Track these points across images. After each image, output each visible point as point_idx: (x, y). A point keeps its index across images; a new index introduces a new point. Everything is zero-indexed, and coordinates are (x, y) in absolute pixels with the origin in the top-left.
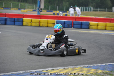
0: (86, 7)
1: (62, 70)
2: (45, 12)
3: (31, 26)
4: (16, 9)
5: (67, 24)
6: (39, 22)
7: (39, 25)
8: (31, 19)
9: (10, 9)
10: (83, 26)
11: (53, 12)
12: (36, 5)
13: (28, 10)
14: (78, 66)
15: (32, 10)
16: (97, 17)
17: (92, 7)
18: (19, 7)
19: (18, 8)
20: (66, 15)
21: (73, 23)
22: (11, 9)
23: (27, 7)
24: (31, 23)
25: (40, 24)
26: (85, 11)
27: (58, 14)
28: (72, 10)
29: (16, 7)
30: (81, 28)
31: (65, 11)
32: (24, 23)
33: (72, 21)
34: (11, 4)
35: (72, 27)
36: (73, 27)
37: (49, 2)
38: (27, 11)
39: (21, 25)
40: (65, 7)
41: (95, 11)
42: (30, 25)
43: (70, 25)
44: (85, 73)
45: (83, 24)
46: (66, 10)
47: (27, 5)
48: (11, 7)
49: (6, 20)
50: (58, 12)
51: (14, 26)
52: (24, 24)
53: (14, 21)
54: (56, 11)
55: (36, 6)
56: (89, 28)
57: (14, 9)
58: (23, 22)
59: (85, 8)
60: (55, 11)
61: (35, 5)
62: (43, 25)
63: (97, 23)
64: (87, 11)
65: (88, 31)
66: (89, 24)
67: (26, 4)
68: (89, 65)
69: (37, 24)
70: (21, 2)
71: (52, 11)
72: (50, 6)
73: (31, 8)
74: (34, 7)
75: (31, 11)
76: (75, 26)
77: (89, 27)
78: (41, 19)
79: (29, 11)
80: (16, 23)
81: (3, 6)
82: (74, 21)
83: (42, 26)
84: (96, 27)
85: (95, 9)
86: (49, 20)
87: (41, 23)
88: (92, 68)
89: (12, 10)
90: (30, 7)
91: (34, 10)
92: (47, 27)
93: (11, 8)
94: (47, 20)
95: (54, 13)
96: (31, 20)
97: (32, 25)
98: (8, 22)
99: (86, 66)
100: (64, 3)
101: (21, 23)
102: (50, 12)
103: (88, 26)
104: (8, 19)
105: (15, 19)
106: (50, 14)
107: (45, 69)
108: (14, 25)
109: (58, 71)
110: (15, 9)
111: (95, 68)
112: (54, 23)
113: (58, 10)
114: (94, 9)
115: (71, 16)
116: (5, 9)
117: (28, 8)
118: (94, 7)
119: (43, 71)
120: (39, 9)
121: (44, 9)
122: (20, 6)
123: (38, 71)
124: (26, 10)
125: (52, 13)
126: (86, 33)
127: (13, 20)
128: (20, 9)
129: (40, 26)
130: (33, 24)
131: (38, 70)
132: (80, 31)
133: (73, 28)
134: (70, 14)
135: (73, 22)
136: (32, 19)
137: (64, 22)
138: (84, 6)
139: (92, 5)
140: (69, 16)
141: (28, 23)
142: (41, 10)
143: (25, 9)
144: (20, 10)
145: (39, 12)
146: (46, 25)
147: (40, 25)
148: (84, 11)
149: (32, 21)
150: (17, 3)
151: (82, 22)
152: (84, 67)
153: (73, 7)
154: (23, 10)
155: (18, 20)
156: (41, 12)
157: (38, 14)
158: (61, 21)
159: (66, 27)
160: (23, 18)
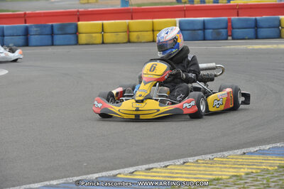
1: (179, 167)
3: (103, 43)
5: (214, 29)
6: (126, 29)
7: (126, 40)
8: (100, 22)
10: (262, 32)
14: (226, 154)
21: (229, 24)
24: (103, 35)
25: (129, 36)
30: (257, 37)
32: (80, 35)
33: (226, 18)
35: (230, 38)
36: (231, 36)
39: (74, 42)
42: (99, 41)
43: (224, 31)
44: (246, 170)
45: (261, 24)
49: (26, 33)
51: (50, 49)
52: (83, 38)
53: (52, 34)
56: (279, 36)
58: (76, 32)
62: (138, 37)
66: (280, 25)
69: (122, 37)
76: (238, 32)
77: (280, 31)
78: (132, 19)
80: (57, 38)
82: (233, 18)
83: (136, 40)
86: (155, 20)
87: (131, 34)
88: (269, 154)
92: (150, 42)
94: (151, 20)
97: (105, 41)
98: (33, 39)
99: (253, 149)
101: (72, 37)
103: (276, 29)
104: (33, 30)
105: (52, 26)
106: (169, 1)
107: (126, 169)
108: (53, 45)
109: (165, 173)
111: (279, 155)
119: (119, 176)
123: (106, 177)
127: (48, 30)
129: (129, 42)
130: (109, 37)
131: (104, 174)
133: (233, 39)
135: (229, 20)
136: (105, 22)
137: (204, 22)
141: (94, 35)
146: (149, 36)
147: (129, 39)
149: (105, 31)
151: (258, 18)
152: (244, 153)
155: (62, 28)
158: (193, 21)
159: (210, 38)
160: (79, 21)
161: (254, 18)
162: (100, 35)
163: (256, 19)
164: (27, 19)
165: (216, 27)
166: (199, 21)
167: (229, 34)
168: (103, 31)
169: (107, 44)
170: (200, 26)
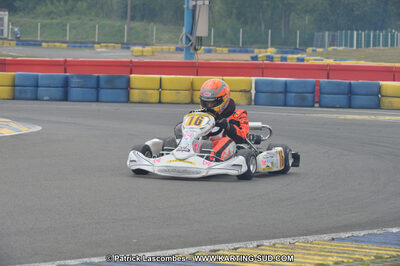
2: (222, 53)
3: (160, 102)
4: (114, 47)
5: (297, 93)
6: (189, 87)
7: (189, 100)
8: (158, 76)
9: (92, 47)
10: (357, 100)
11: (253, 52)
13: (158, 48)
15: (173, 48)
18: (125, 39)
19: (123, 44)
21: (317, 88)
22: (96, 46)
23: (154, 37)
24: (160, 93)
25: (192, 95)
30: (350, 106)
31: (297, 46)
32: (132, 91)
33: (313, 80)
35: (317, 105)
36: (319, 102)
38: (153, 52)
39: (123, 99)
40: (298, 33)
43: (310, 96)
45: (356, 90)
47: (154, 28)
48: (96, 40)
49: (66, 84)
51: (94, 106)
52: (135, 95)
53: (98, 88)
54: (266, 48)
56: (378, 106)
57: (107, 47)
59: (372, 34)
60: (259, 48)
66: (380, 92)
67: (152, 24)
69: (184, 96)
71: (249, 49)
72: (241, 31)
76: (327, 98)
77: (379, 100)
78: (197, 75)
79: (162, 51)
81: (68, 39)
82: (322, 80)
86: (225, 78)
87: (195, 92)
89: (99, 50)
93: (94, 43)
95: (253, 55)
96: (161, 80)
97: (163, 100)
98: (74, 92)
101: (122, 93)
102: (241, 52)
103: (374, 97)
104: (75, 81)
108: (97, 101)
112: (245, 91)
113: (272, 45)
116: (74, 47)
122: (129, 35)
124: (147, 48)
126: (363, 123)
127: (93, 83)
128: (126, 46)
129: (192, 102)
130: (167, 96)
132: (342, 117)
133: (321, 106)
135: (318, 83)
136: (163, 76)
137: (286, 83)
143: (146, 45)
144: (128, 48)
149: (164, 86)
150: (118, 24)
151: (353, 82)
154: (137, 49)
155: (111, 80)
157: (187, 57)
158: (272, 82)
159: (293, 103)
160: (131, 73)
161: (348, 81)
162: (157, 92)
163: (350, 84)
164: (68, 68)
165: (300, 90)
167: (317, 100)
168: (161, 87)
169: (164, 103)
170: (281, 89)
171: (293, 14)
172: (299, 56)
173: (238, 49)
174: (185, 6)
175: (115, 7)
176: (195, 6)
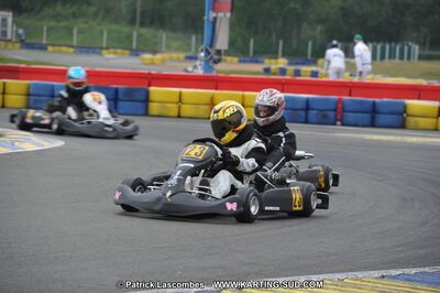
0: (393, 44)
2: (232, 62)
3: (179, 116)
4: (123, 54)
5: (320, 110)
6: (208, 101)
7: (207, 116)
8: (177, 90)
9: (100, 53)
10: (380, 119)
11: (262, 62)
12: (200, 36)
13: (167, 56)
14: (360, 275)
15: (182, 56)
16: (435, 83)
17: (418, 42)
18: (134, 46)
19: (131, 50)
20: (312, 76)
21: (340, 106)
22: (104, 52)
23: (164, 44)
24: (179, 107)
26: (390, 58)
27: (283, 71)
28: (335, 55)
29: (122, 43)
30: (373, 125)
31: (309, 57)
32: (150, 104)
33: (336, 97)
34: (102, 33)
35: (338, 123)
36: (341, 120)
37: (249, 24)
38: (163, 61)
39: (142, 112)
40: (310, 44)
41: (429, 58)
42: (175, 113)
43: (332, 114)
45: (381, 109)
46: (312, 56)
47: (164, 35)
48: (105, 45)
50: (282, 62)
53: (116, 99)
54: (276, 58)
55: (197, 39)
56: (402, 125)
57: (115, 53)
58: (147, 101)
59: (387, 47)
60: (270, 58)
61: (194, 38)
63: (436, 104)
64: (397, 61)
65: (399, 138)
66: (405, 112)
68: (407, 271)
70: (142, 24)
71: (260, 59)
72: (252, 41)
73: (178, 50)
74: (189, 46)
75: (178, 60)
76: (350, 117)
77: (404, 120)
78: (216, 89)
79: (171, 59)
80: (122, 105)
81: (75, 43)
82: (345, 98)
84: (433, 121)
85: (427, 52)
86: (247, 93)
88: (417, 281)
89: (108, 56)
90: (175, 44)
91: (189, 54)
93: (101, 48)
94: (240, 93)
95: (266, 66)
96: (180, 94)
97: (183, 114)
99: (394, 272)
100: (306, 30)
101: (140, 106)
102: (251, 62)
103: (399, 117)
105: (117, 90)
106: (253, 69)
110: (119, 51)
111: (430, 283)
113: (284, 55)
114: (424, 50)
115: (332, 78)
116: (81, 52)
117: (169, 49)
118: (422, 45)
120: (208, 53)
121: (227, 53)
122: (138, 42)
124: (159, 56)
125: (259, 68)
126: (391, 145)
127: (111, 94)
128: (135, 53)
130: (187, 110)
132: (368, 137)
133: (343, 124)
134: (330, 72)
135: (340, 101)
136: (184, 90)
137: (308, 100)
138: (384, 42)
139: (415, 35)
140: (324, 79)
141: (169, 105)
142: (216, 57)
143: (154, 52)
144: (137, 55)
145: (211, 64)
148: (387, 60)
150: (126, 29)
151: (377, 100)
152: (383, 277)
153: (340, 45)
154: (147, 56)
156: (216, 62)
157: (205, 71)
158: (293, 99)
159: (314, 121)
160: (149, 86)
161: (372, 100)
162: (176, 106)
163: (374, 103)
165: (322, 108)
166: (302, 98)
167: (339, 117)
168: (180, 101)
169: (184, 117)
170: (302, 106)
171: (305, 25)
172: (314, 68)
173: (247, 59)
174: (206, 18)
175: (124, 12)
176: (215, 18)
